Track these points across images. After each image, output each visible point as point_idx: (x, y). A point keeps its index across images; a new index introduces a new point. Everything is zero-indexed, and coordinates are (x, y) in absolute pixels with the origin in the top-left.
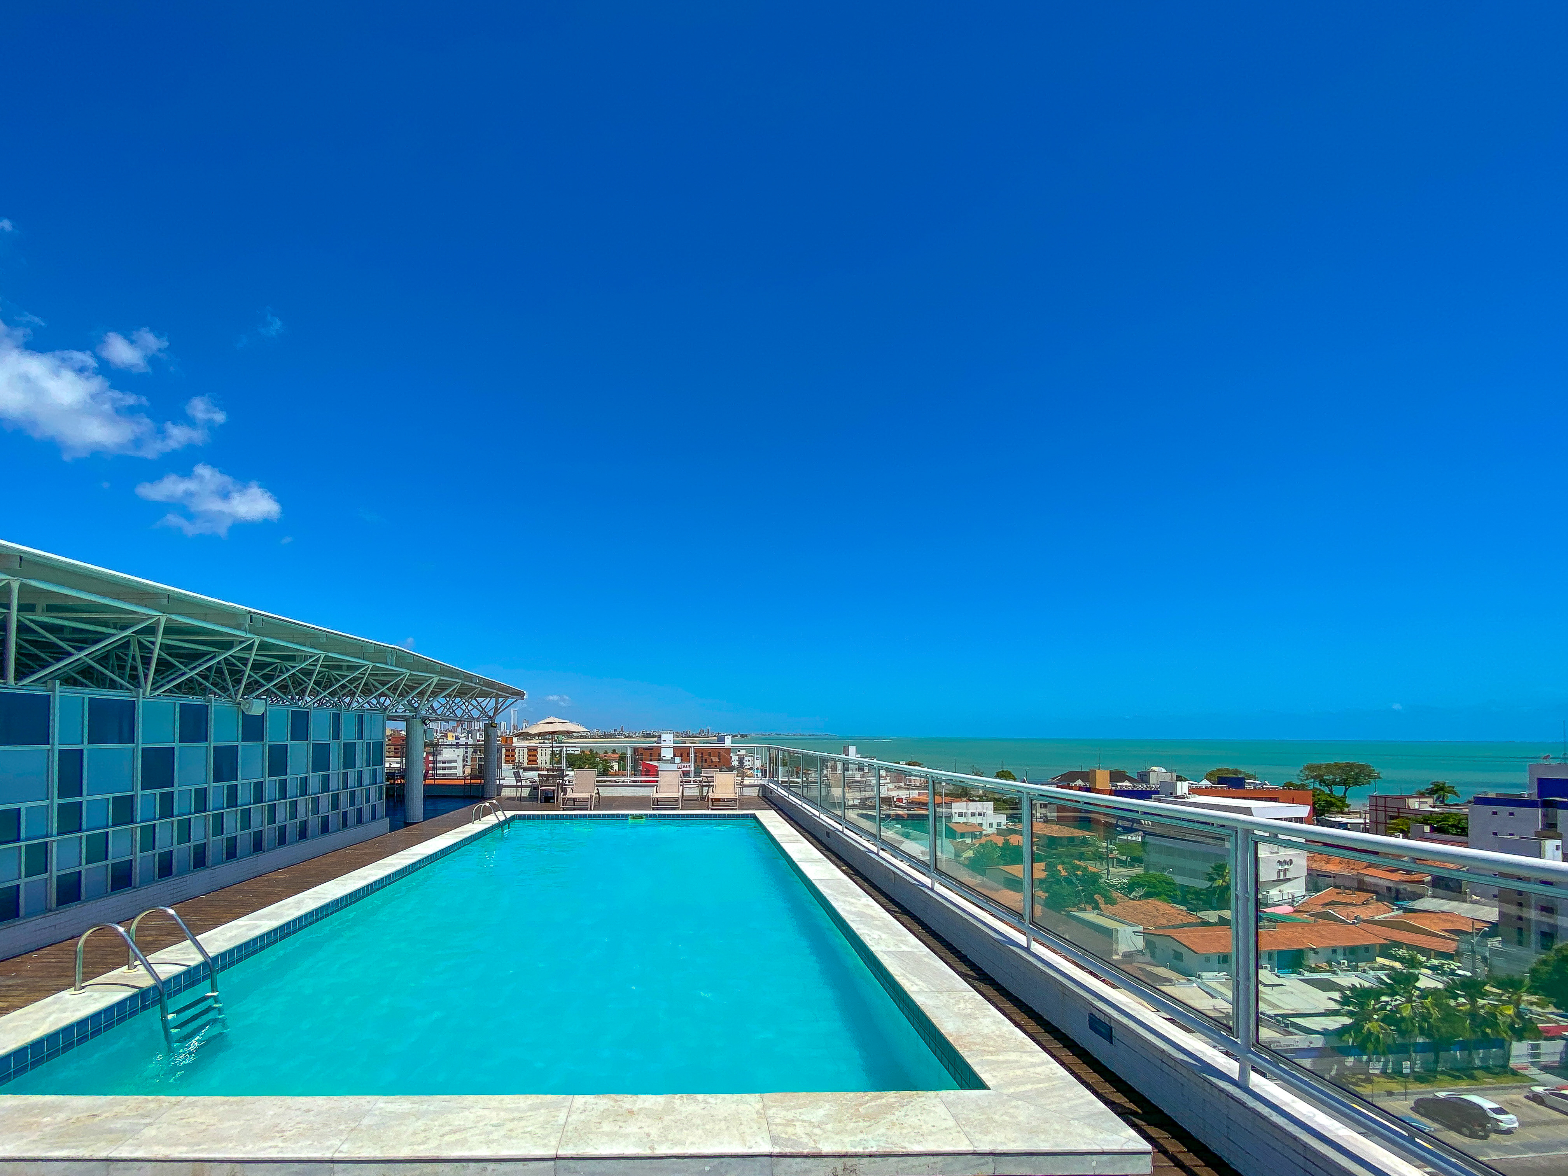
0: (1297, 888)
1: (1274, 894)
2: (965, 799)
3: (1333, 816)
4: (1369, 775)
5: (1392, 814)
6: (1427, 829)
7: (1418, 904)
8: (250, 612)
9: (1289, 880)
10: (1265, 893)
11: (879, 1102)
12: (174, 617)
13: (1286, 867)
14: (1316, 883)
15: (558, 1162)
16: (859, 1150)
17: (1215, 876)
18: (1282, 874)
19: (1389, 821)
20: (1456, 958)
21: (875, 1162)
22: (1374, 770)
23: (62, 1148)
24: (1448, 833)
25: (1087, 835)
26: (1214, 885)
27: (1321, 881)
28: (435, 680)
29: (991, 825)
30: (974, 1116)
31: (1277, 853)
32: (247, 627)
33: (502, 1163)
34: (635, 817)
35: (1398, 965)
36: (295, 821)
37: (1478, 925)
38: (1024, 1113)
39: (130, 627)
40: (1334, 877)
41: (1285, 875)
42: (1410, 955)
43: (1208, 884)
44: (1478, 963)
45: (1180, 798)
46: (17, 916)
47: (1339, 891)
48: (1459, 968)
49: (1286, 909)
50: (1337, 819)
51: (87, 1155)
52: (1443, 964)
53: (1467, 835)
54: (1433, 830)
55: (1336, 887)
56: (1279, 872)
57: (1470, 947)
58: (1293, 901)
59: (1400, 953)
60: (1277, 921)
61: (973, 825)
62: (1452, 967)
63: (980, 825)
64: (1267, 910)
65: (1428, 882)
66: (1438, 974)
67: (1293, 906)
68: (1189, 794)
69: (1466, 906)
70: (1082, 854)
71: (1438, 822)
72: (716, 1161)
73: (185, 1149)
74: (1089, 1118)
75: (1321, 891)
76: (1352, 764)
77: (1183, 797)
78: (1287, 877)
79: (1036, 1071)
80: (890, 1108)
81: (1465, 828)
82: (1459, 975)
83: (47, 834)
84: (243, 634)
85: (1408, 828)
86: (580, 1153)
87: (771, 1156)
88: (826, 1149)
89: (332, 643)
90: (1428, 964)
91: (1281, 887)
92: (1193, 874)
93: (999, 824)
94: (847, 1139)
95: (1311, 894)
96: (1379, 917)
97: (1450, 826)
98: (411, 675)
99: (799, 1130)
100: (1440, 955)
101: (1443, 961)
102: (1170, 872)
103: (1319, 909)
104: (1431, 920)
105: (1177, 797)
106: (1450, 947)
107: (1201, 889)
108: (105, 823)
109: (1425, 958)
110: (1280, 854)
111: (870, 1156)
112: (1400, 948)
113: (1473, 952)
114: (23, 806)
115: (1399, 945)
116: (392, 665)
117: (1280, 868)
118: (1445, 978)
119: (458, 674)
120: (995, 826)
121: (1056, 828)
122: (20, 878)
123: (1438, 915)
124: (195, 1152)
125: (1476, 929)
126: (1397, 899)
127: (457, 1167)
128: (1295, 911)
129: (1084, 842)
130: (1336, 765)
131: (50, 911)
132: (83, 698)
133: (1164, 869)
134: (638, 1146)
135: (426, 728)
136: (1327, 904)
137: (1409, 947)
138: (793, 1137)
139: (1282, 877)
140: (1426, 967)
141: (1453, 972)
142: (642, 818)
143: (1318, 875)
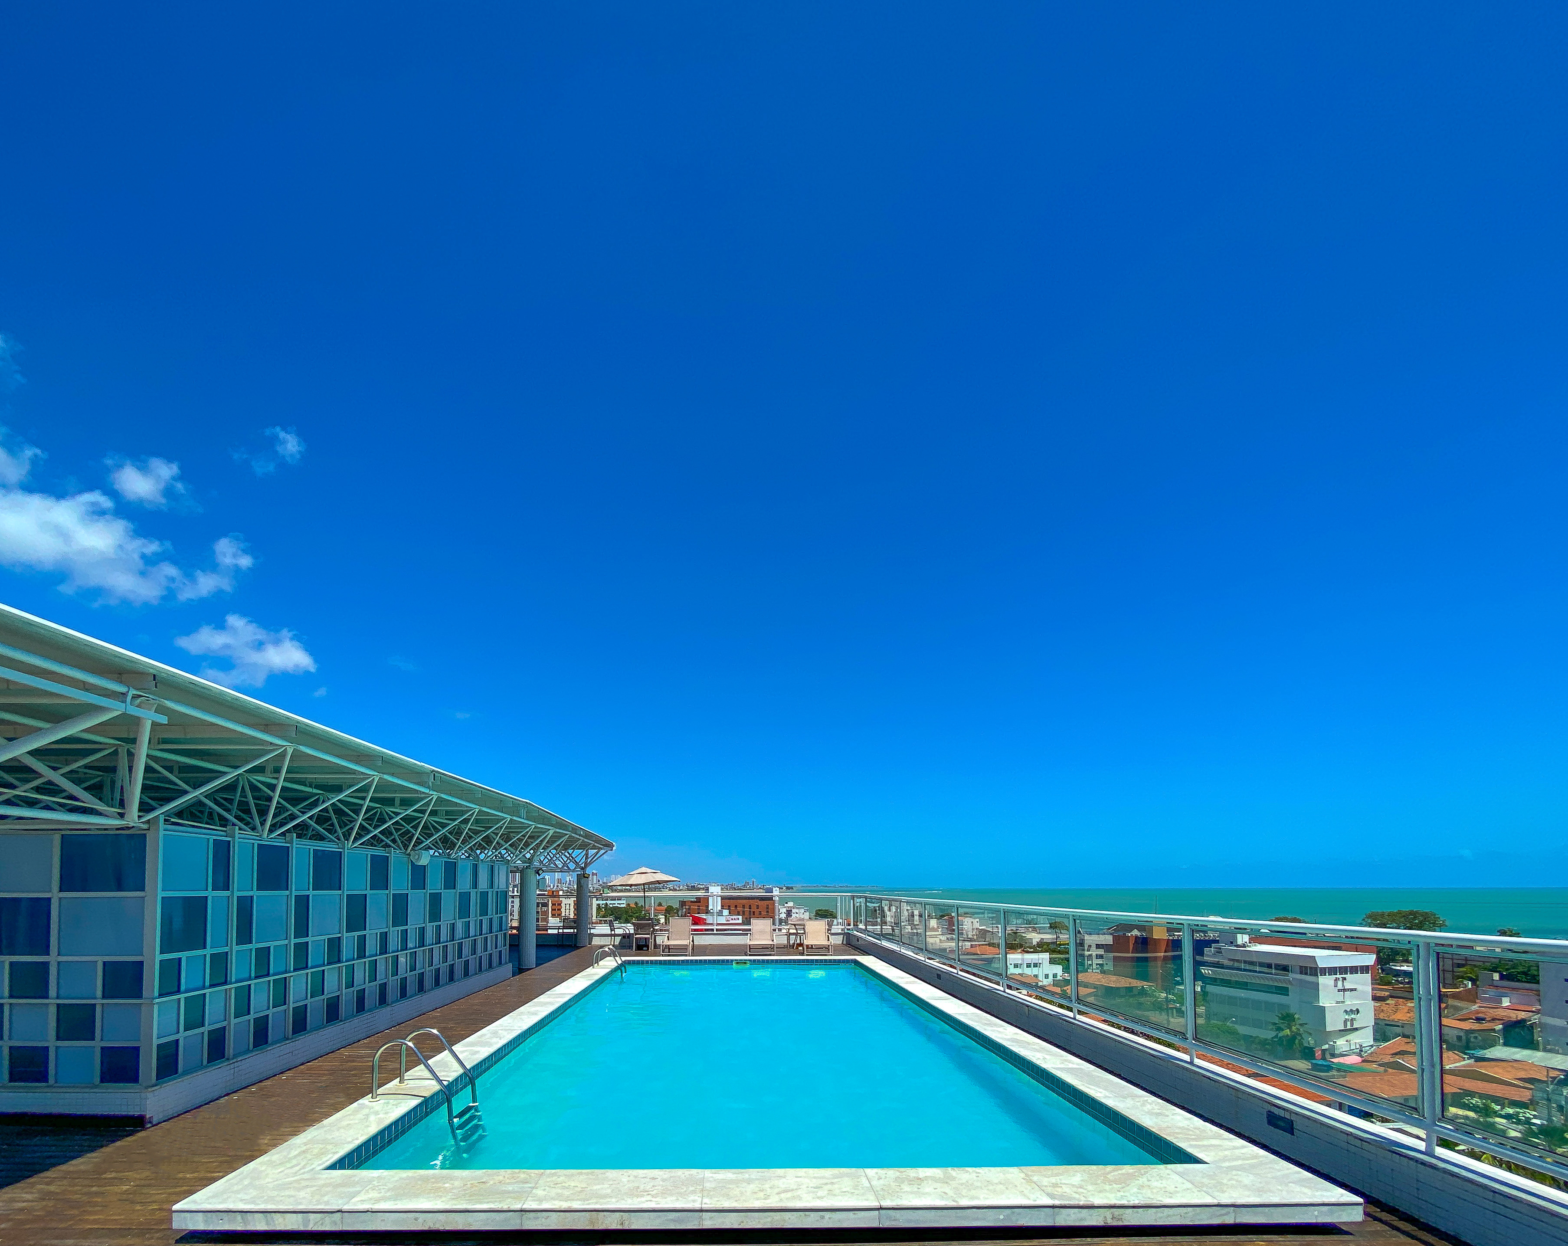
0: (1365, 1038)
1: (1341, 1043)
2: (1019, 951)
3: (1398, 964)
4: (1434, 923)
5: (1459, 962)
6: (1496, 976)
7: (1490, 1053)
8: (433, 771)
9: (1356, 1029)
10: (1332, 1043)
11: (1120, 1172)
12: (386, 777)
13: (1353, 1016)
14: (1385, 1032)
15: (881, 1211)
16: (1124, 1202)
17: (1282, 1026)
18: (1349, 1023)
19: (1456, 969)
20: (1531, 1107)
21: (1137, 1212)
22: (1439, 918)
23: (481, 1203)
24: (1518, 981)
25: (1146, 985)
26: (1281, 1035)
27: (1390, 1030)
28: (551, 832)
29: (1047, 976)
30: (1206, 1181)
31: (1343, 1002)
32: (430, 784)
33: (837, 1212)
34: (738, 962)
35: (1471, 1114)
36: (446, 964)
37: (1553, 1074)
38: (1247, 1179)
39: (353, 785)
40: (1403, 1027)
41: (1352, 1025)
42: (1484, 1104)
43: (1274, 1034)
44: (1554, 1112)
45: (1241, 947)
46: (266, 1043)
47: (1408, 1040)
48: (1535, 1117)
49: (1354, 1059)
50: (1402, 968)
51: (505, 1207)
52: (1518, 1113)
53: (1538, 982)
54: (1502, 977)
55: (1404, 1036)
56: (1345, 1022)
57: (1545, 1096)
58: (1361, 1051)
59: (1474, 1102)
60: (1345, 1071)
61: (1028, 976)
62: (1528, 1115)
63: (1036, 976)
64: (1335, 1060)
65: (1499, 1030)
66: (1513, 1123)
67: (1361, 1057)
68: (1250, 943)
69: (1539, 1054)
70: (1141, 1004)
71: (1507, 970)
72: (1008, 1211)
73: (579, 1202)
74: (1301, 1182)
75: (1390, 1041)
76: (1417, 912)
77: (1244, 946)
78: (1354, 1027)
79: (1243, 1152)
80: (1132, 1177)
81: (1535, 975)
82: (1534, 1124)
83: (286, 971)
84: (427, 791)
85: (1477, 976)
86: (899, 1204)
87: (1053, 1207)
88: (1097, 1201)
89: (486, 798)
90: (1503, 1113)
91: (1348, 1037)
92: (1257, 1024)
93: (1055, 975)
94: (1111, 1196)
95: (1379, 1044)
96: (1451, 1066)
97: (1519, 973)
98: (535, 827)
99: (1067, 1190)
100: (1514, 1104)
101: (1518, 1110)
102: (1233, 1022)
103: (1388, 1059)
104: (1504, 1068)
105: (1238, 946)
106: (1525, 1095)
107: (1266, 1039)
108: (322, 962)
109: (1499, 1107)
110: (1346, 1003)
111: (1134, 1207)
112: (1473, 1097)
113: (1549, 1100)
114: (272, 944)
115: (1472, 1094)
116: (523, 818)
117: (1347, 1017)
118: (1520, 1127)
119: (566, 826)
120: (1051, 977)
121: (1114, 978)
122: (269, 1009)
123: (1511, 1064)
124: (589, 1204)
125: (1551, 1077)
126: (1468, 1048)
127: (800, 1216)
128: (1363, 1061)
129: (1143, 992)
130: (1399, 912)
131: (288, 1039)
132: (310, 849)
133: (1226, 1019)
134: (942, 1198)
135: (538, 877)
136: (1396, 1054)
137: (1481, 1096)
138: (1065, 1194)
139: (1349, 1027)
140: (1501, 1116)
141: (1528, 1121)
142: (745, 963)
143: (1387, 1025)
